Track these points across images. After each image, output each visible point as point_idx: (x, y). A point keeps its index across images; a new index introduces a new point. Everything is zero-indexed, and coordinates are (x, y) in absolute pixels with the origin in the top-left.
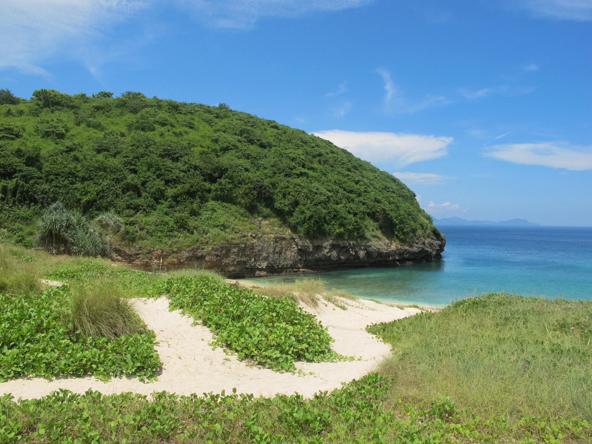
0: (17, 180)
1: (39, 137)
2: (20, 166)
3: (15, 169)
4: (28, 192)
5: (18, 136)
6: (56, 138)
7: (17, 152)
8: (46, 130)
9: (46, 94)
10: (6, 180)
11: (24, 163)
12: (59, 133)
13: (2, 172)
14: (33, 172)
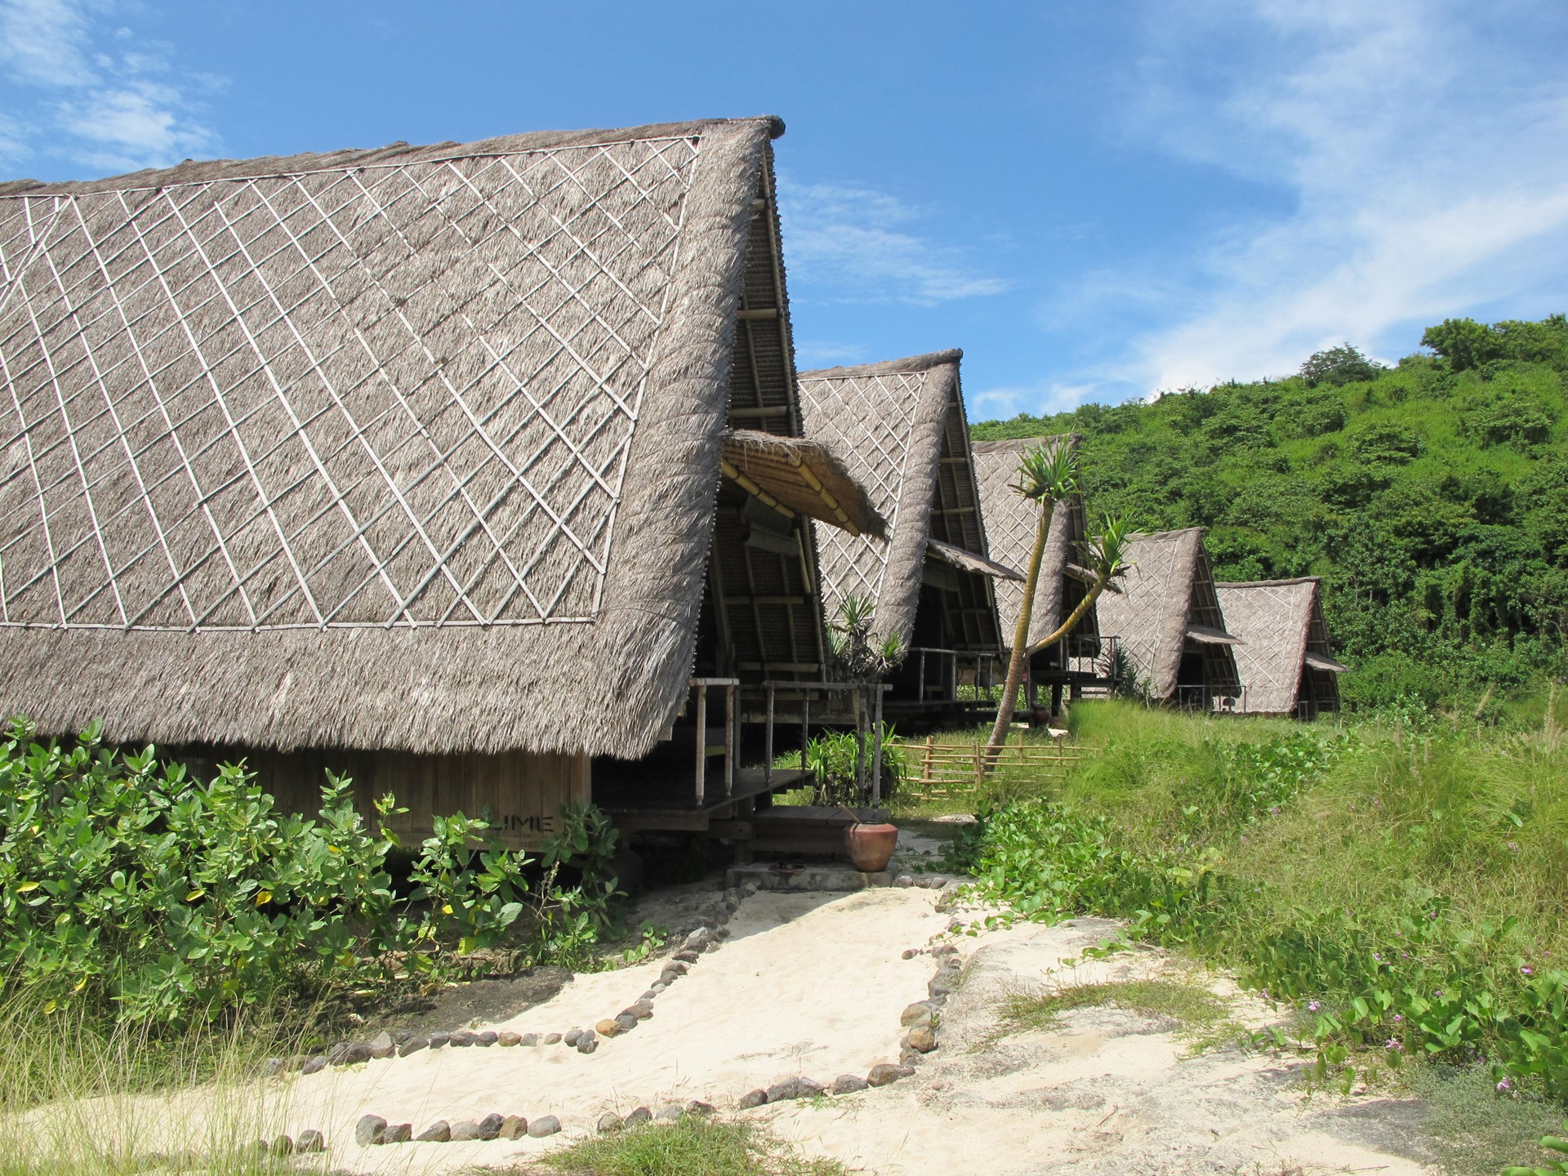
0: (1467, 568)
1: (1473, 447)
2: (1466, 525)
3: (1452, 536)
4: (1502, 599)
5: (1414, 452)
6: (1526, 442)
7: (1444, 488)
8: (1492, 424)
9: (1459, 333)
10: (1433, 569)
11: (1474, 516)
12: (1534, 429)
13: (1420, 547)
14: (1511, 539)
